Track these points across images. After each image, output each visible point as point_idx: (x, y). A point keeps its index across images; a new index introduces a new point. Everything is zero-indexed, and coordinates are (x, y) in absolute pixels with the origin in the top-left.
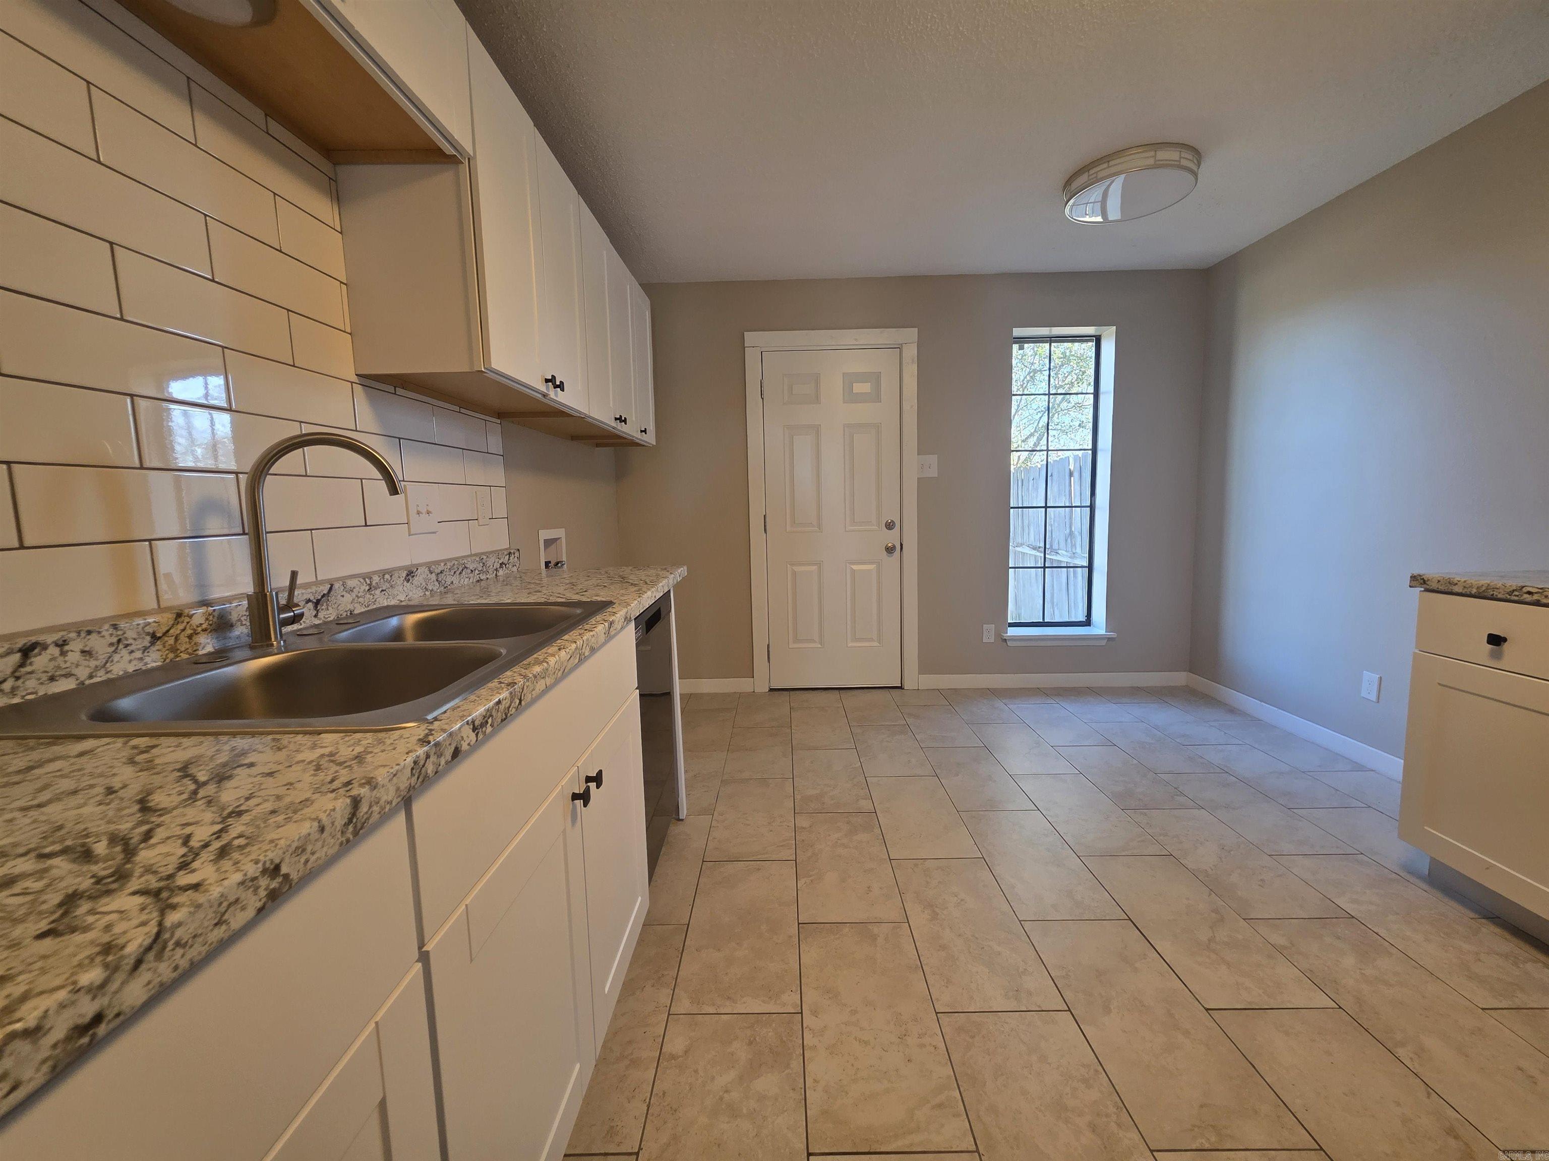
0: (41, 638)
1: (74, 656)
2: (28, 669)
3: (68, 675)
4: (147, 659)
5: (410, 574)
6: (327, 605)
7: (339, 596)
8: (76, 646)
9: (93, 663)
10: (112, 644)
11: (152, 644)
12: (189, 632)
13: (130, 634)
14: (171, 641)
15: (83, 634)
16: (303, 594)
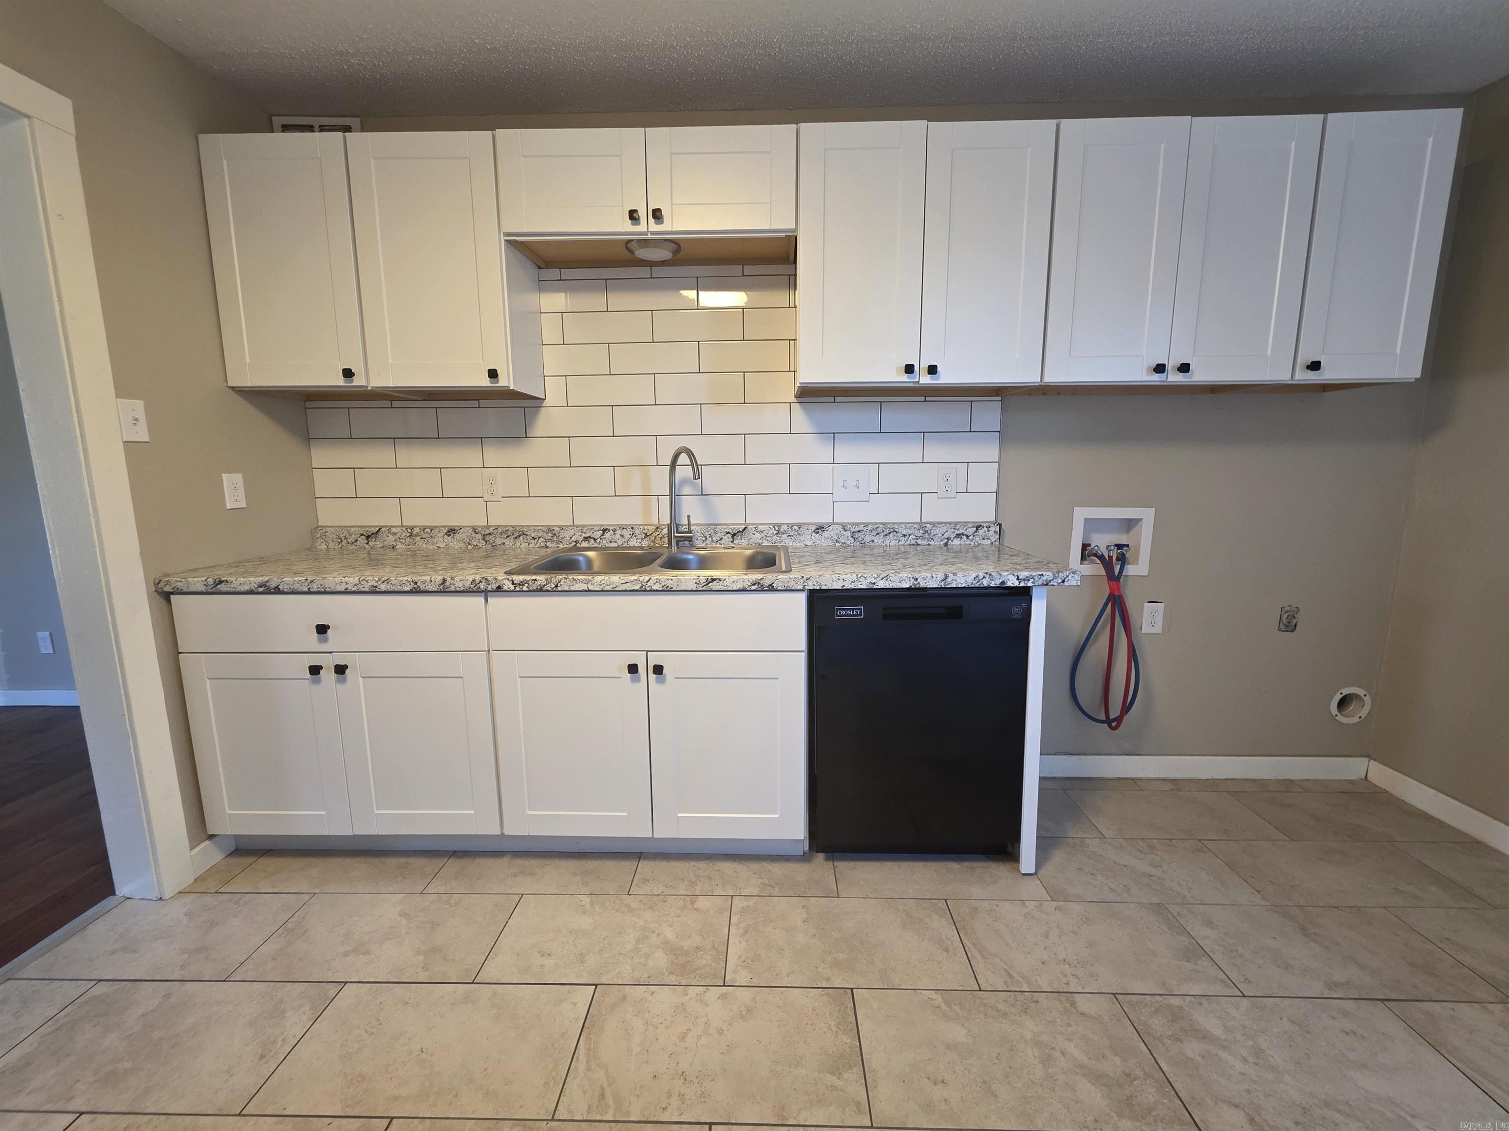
0: (608, 527)
1: (618, 536)
2: (604, 537)
3: (615, 542)
4: (643, 543)
5: (820, 529)
6: (742, 537)
7: (751, 533)
8: (618, 532)
9: (624, 540)
10: (630, 534)
11: (645, 538)
12: (661, 536)
13: (637, 532)
14: (653, 538)
15: (621, 529)
16: (724, 528)
